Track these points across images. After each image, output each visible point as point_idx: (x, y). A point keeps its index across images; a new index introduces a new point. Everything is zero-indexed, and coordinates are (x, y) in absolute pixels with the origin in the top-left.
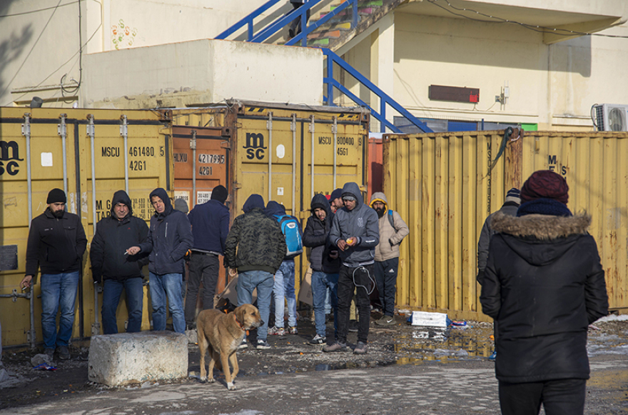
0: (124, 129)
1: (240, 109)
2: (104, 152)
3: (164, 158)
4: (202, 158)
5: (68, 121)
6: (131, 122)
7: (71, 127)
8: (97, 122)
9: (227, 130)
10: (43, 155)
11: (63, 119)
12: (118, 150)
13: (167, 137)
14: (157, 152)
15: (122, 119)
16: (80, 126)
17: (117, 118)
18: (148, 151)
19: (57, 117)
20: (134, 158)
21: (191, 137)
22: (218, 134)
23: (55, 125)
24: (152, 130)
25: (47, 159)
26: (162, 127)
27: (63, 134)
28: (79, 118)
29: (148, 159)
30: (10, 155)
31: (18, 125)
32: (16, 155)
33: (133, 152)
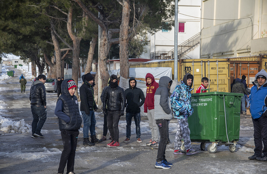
0: (217, 63)
1: (263, 56)
2: (212, 68)
3: (228, 70)
4: (251, 69)
5: (203, 62)
6: (219, 61)
7: (204, 63)
8: (210, 62)
9: (259, 62)
10: (197, 69)
11: (202, 61)
12: (215, 68)
13: (229, 65)
14: (226, 68)
15: (217, 61)
16: (206, 63)
17: (216, 61)
18: (224, 68)
19: (200, 61)
20: (219, 70)
21: (248, 64)
22: (256, 63)
23: (200, 63)
24: (225, 63)
25: (198, 70)
26: (227, 62)
27: (201, 64)
28: (206, 61)
29: (224, 70)
30: (189, 70)
31: (191, 63)
32: (190, 70)
33: (219, 68)
